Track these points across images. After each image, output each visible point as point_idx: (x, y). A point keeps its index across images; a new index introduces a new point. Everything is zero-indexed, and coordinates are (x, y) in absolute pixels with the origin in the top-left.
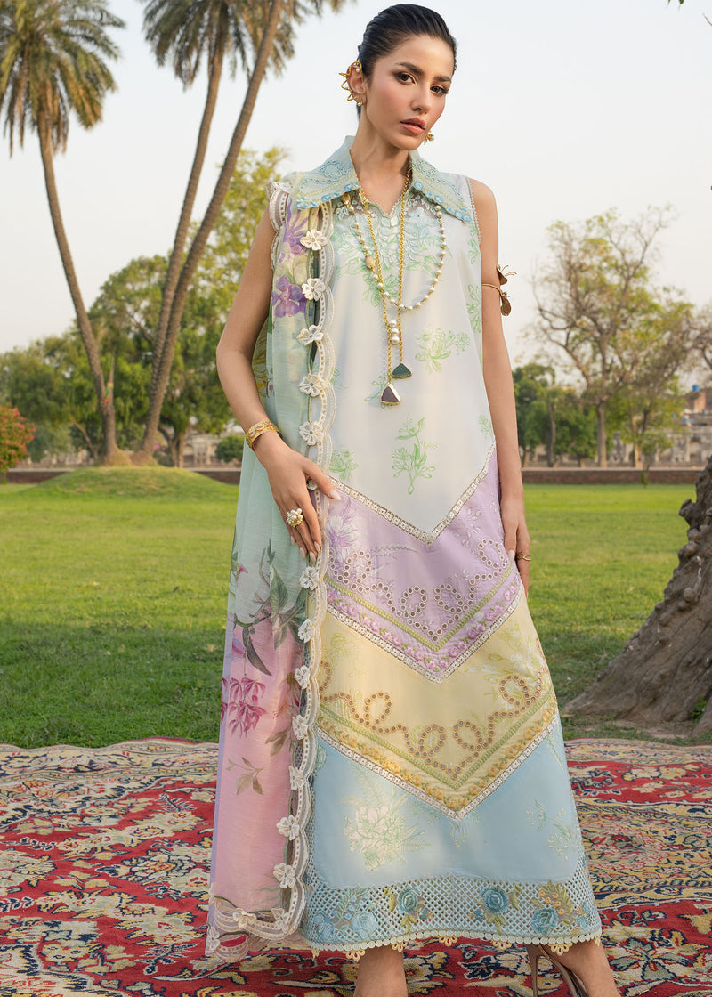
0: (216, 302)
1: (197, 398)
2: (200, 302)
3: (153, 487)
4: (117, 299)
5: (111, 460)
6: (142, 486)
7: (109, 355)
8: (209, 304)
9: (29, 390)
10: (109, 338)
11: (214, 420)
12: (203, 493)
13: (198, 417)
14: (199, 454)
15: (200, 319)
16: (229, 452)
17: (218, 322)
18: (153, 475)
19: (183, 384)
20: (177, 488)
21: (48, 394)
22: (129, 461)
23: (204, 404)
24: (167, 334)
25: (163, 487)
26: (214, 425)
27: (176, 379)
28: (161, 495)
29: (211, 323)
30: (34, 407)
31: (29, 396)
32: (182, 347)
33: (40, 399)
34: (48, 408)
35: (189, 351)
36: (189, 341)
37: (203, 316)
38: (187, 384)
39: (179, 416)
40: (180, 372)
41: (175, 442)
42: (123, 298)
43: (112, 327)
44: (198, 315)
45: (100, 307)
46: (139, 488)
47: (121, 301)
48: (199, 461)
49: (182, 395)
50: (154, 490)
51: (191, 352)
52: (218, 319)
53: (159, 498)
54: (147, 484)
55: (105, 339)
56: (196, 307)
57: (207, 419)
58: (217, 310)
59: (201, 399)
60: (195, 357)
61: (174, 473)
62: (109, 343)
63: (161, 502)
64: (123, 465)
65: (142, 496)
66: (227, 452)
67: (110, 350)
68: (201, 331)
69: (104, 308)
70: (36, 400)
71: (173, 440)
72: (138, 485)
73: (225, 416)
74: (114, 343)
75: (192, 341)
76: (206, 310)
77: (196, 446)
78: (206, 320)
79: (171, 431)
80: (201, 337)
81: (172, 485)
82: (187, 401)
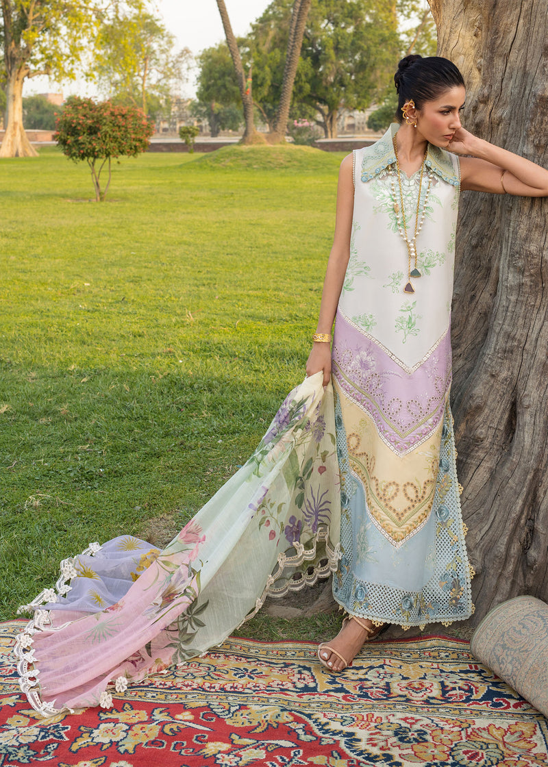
0: (362, 6)
1: (346, 83)
2: (349, 7)
3: (282, 161)
4: (283, 6)
5: (250, 140)
6: (272, 160)
7: (277, 50)
8: (356, 8)
9: (220, 79)
10: (277, 37)
11: (359, 99)
12: (321, 166)
13: (346, 97)
14: (358, 123)
15: (349, 20)
16: (377, 123)
17: (364, 23)
18: (282, 151)
19: (335, 71)
20: (300, 161)
21: (234, 81)
22: (265, 140)
23: (351, 88)
25: (290, 161)
26: (359, 104)
27: (329, 68)
28: (287, 168)
29: (358, 23)
30: (223, 91)
31: (220, 82)
32: (334, 43)
33: (228, 85)
34: (234, 92)
35: (339, 46)
36: (339, 38)
37: (351, 17)
38: (338, 72)
39: (332, 97)
40: (332, 63)
41: (330, 118)
42: (288, 5)
43: (280, 28)
44: (348, 17)
45: (271, 13)
46: (270, 162)
47: (286, 7)
48: (359, 129)
49: (335, 80)
50: (282, 164)
51: (341, 47)
52: (364, 19)
53: (283, 171)
54: (277, 159)
55: (274, 38)
56: (346, 11)
57: (354, 98)
58: (363, 12)
59: (349, 84)
60: (345, 50)
61: (300, 150)
62: (277, 41)
63: (282, 176)
64: (260, 143)
65: (272, 169)
67: (278, 47)
68: (351, 30)
69: (274, 13)
70: (224, 86)
71: (328, 116)
72: (269, 160)
73: (369, 97)
74: (282, 40)
75: (342, 38)
76: (354, 12)
77: (356, 118)
78: (353, 21)
79: (325, 108)
80: (349, 35)
81: (296, 160)
82: (338, 86)
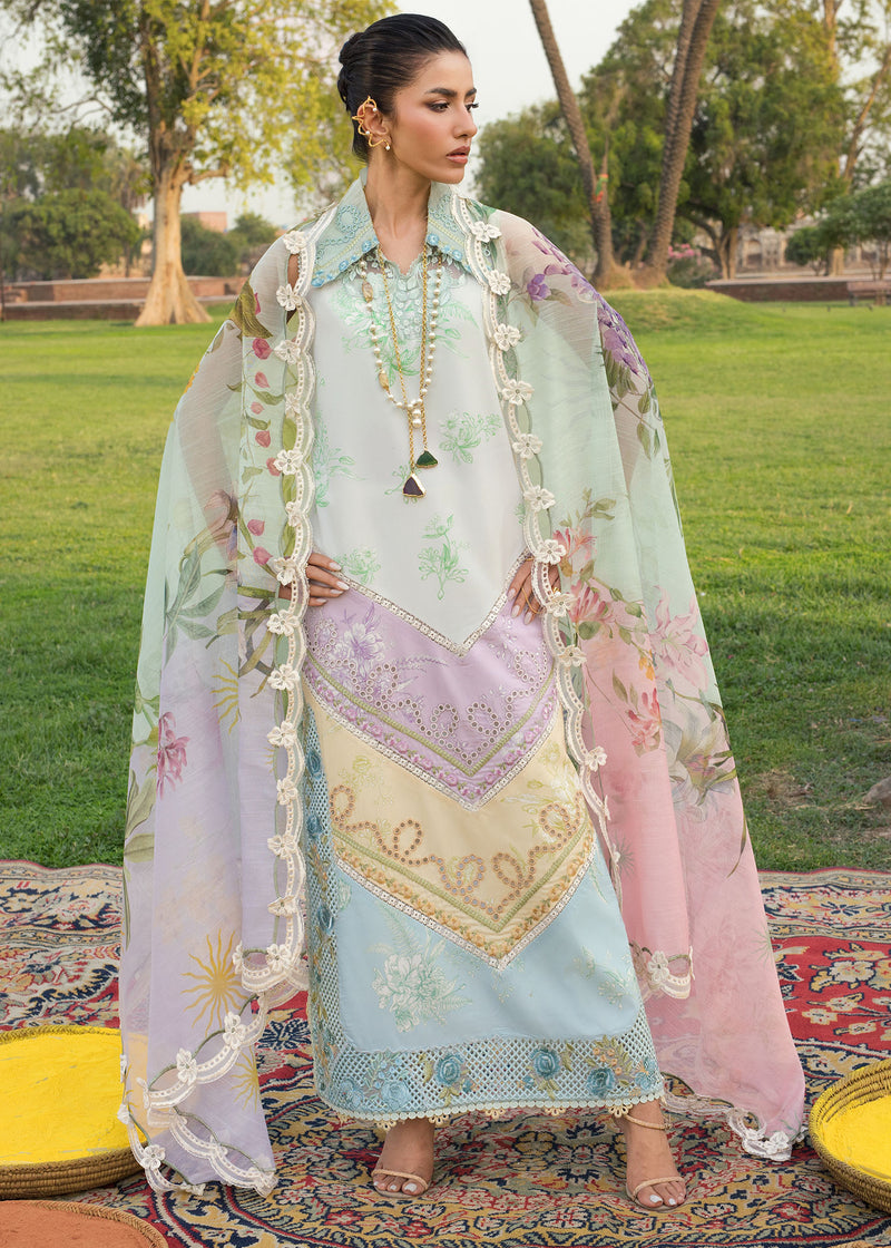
0: (779, 40)
1: (752, 179)
2: (756, 43)
3: (664, 318)
4: (639, 45)
5: (606, 282)
6: (647, 317)
7: (630, 124)
8: (768, 44)
9: (523, 175)
10: (630, 100)
11: (777, 208)
12: (733, 325)
13: (754, 205)
14: (769, 253)
15: (756, 66)
16: (804, 250)
17: (781, 69)
18: (663, 301)
19: (733, 159)
20: (696, 318)
21: (550, 180)
22: (632, 282)
23: (762, 188)
24: (681, 102)
25: (677, 318)
26: (776, 216)
27: (723, 154)
28: (673, 329)
29: (771, 71)
30: (530, 199)
31: (522, 182)
32: (730, 108)
33: (538, 187)
34: (549, 200)
35: (741, 114)
36: (740, 99)
37: (760, 61)
38: (738, 160)
39: (728, 205)
40: (728, 144)
41: (725, 241)
42: (648, 42)
43: (634, 84)
44: (753, 60)
45: (617, 56)
46: (643, 320)
47: (645, 46)
48: (768, 262)
49: (732, 174)
50: (664, 323)
51: (743, 115)
52: (782, 65)
53: (669, 335)
54: (655, 315)
55: (625, 101)
56: (750, 49)
57: (767, 206)
58: (779, 51)
59: (758, 180)
60: (750, 121)
61: (694, 297)
62: (629, 106)
63: (669, 342)
64: (624, 288)
65: (647, 332)
66: (801, 251)
67: (631, 118)
68: (759, 83)
69: (623, 57)
70: (532, 189)
71: (722, 239)
72: (640, 316)
73: (792, 204)
74: (638, 106)
75: (744, 100)
76: (764, 52)
77: (765, 242)
78: (764, 69)
79: (717, 225)
80: (757, 92)
81: (691, 316)
82: (739, 184)
